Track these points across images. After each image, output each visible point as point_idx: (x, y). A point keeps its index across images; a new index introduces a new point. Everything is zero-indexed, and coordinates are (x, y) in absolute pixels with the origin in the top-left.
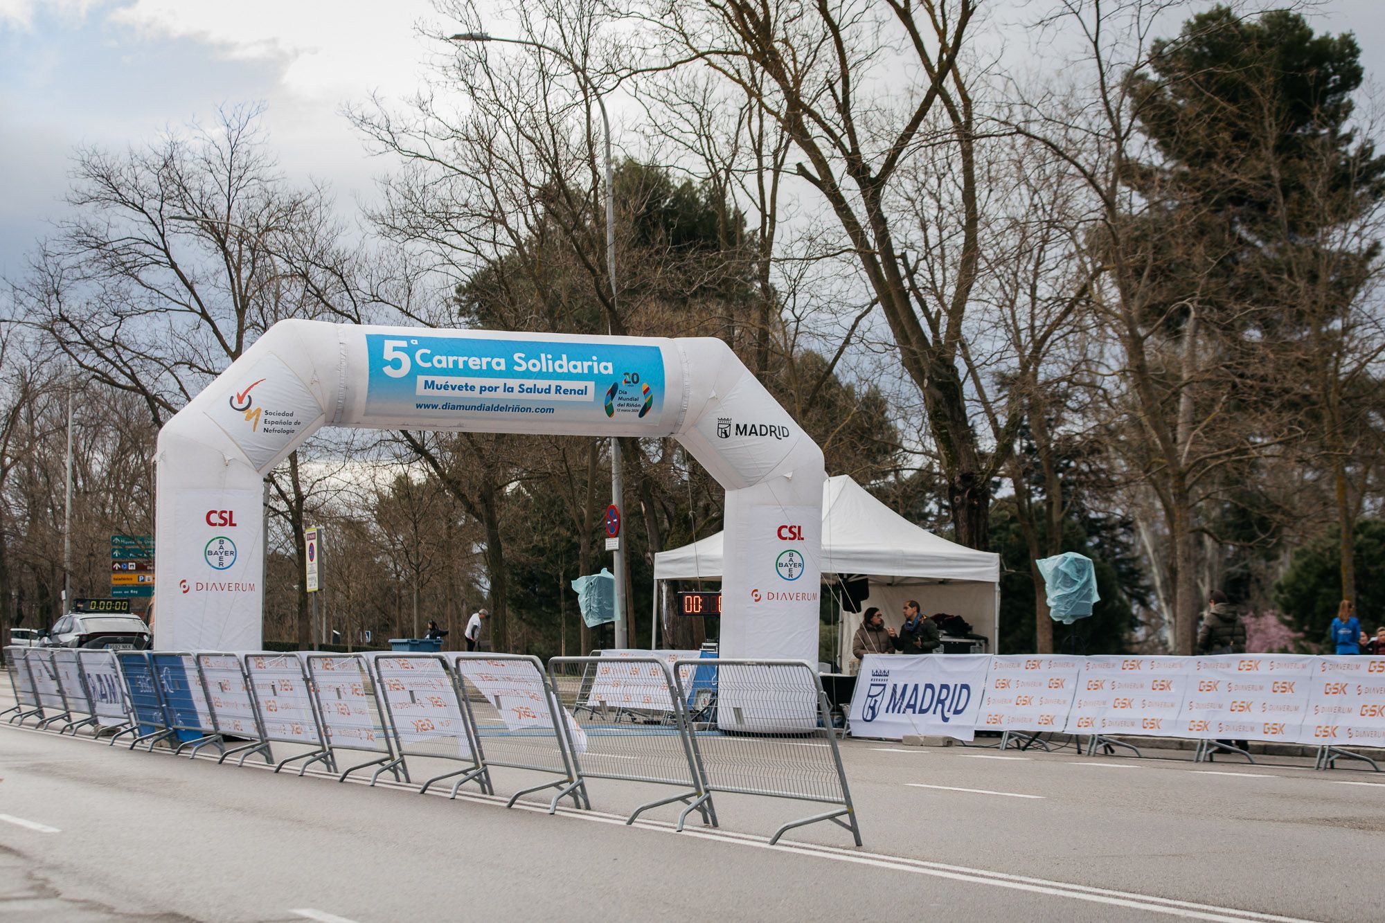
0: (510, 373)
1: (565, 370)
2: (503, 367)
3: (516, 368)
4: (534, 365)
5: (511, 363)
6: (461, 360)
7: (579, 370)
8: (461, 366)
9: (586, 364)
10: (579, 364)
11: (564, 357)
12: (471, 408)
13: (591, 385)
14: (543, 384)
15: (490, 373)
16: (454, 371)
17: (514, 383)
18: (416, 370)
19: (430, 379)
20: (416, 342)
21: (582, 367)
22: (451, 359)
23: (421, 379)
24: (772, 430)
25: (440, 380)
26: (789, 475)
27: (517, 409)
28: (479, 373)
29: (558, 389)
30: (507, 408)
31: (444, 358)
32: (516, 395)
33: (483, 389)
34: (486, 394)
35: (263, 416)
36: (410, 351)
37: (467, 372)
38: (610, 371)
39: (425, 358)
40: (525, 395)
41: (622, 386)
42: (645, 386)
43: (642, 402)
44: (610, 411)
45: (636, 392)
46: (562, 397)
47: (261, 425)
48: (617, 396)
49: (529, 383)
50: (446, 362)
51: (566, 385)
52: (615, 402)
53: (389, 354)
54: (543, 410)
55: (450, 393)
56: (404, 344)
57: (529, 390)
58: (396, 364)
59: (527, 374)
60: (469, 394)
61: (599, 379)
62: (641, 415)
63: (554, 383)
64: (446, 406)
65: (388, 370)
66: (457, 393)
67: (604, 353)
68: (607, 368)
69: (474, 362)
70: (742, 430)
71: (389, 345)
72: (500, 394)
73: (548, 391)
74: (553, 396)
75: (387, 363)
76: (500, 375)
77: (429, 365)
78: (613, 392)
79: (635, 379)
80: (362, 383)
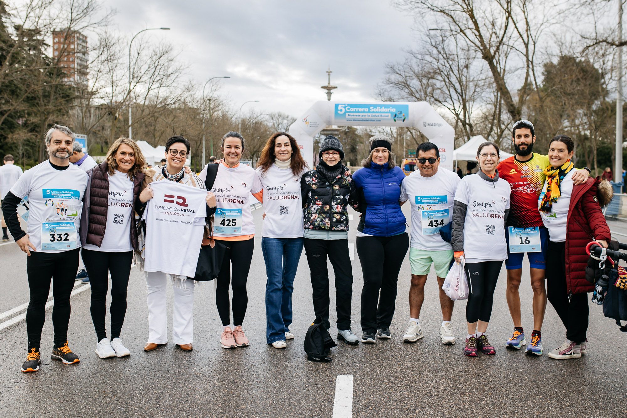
0: (369, 112)
1: (383, 111)
2: (367, 111)
3: (371, 111)
4: (375, 110)
5: (369, 109)
6: (357, 109)
7: (387, 111)
8: (357, 110)
9: (389, 109)
10: (386, 109)
11: (383, 108)
12: (360, 121)
13: (390, 114)
14: (377, 114)
15: (364, 112)
16: (355, 112)
17: (370, 114)
18: (346, 112)
19: (349, 114)
20: (346, 105)
21: (387, 110)
22: (355, 109)
23: (347, 114)
24: (437, 125)
25: (352, 114)
26: (441, 136)
27: (371, 120)
28: (362, 112)
29: (381, 116)
30: (369, 120)
31: (353, 109)
32: (371, 117)
33: (362, 116)
34: (363, 117)
35: (309, 123)
36: (345, 107)
37: (358, 112)
38: (395, 111)
39: (348, 109)
40: (373, 117)
41: (398, 114)
42: (403, 114)
43: (403, 118)
44: (395, 121)
45: (401, 116)
46: (382, 117)
47: (309, 125)
48: (396, 117)
49: (374, 114)
50: (353, 110)
51: (383, 114)
52: (396, 118)
53: (340, 108)
54: (378, 121)
55: (354, 117)
56: (344, 106)
57: (374, 116)
58: (341, 110)
59: (373, 112)
60: (359, 117)
61: (392, 113)
62: (404, 121)
63: (380, 114)
64: (354, 120)
65: (339, 112)
66: (356, 117)
67: (393, 106)
68: (394, 110)
69: (360, 110)
70: (429, 125)
71: (340, 106)
72: (367, 117)
73: (379, 116)
74: (380, 117)
75: (339, 110)
76: (367, 112)
77: (349, 111)
78: (395, 116)
79: (401, 113)
80: (333, 115)
